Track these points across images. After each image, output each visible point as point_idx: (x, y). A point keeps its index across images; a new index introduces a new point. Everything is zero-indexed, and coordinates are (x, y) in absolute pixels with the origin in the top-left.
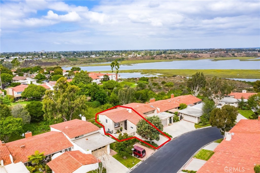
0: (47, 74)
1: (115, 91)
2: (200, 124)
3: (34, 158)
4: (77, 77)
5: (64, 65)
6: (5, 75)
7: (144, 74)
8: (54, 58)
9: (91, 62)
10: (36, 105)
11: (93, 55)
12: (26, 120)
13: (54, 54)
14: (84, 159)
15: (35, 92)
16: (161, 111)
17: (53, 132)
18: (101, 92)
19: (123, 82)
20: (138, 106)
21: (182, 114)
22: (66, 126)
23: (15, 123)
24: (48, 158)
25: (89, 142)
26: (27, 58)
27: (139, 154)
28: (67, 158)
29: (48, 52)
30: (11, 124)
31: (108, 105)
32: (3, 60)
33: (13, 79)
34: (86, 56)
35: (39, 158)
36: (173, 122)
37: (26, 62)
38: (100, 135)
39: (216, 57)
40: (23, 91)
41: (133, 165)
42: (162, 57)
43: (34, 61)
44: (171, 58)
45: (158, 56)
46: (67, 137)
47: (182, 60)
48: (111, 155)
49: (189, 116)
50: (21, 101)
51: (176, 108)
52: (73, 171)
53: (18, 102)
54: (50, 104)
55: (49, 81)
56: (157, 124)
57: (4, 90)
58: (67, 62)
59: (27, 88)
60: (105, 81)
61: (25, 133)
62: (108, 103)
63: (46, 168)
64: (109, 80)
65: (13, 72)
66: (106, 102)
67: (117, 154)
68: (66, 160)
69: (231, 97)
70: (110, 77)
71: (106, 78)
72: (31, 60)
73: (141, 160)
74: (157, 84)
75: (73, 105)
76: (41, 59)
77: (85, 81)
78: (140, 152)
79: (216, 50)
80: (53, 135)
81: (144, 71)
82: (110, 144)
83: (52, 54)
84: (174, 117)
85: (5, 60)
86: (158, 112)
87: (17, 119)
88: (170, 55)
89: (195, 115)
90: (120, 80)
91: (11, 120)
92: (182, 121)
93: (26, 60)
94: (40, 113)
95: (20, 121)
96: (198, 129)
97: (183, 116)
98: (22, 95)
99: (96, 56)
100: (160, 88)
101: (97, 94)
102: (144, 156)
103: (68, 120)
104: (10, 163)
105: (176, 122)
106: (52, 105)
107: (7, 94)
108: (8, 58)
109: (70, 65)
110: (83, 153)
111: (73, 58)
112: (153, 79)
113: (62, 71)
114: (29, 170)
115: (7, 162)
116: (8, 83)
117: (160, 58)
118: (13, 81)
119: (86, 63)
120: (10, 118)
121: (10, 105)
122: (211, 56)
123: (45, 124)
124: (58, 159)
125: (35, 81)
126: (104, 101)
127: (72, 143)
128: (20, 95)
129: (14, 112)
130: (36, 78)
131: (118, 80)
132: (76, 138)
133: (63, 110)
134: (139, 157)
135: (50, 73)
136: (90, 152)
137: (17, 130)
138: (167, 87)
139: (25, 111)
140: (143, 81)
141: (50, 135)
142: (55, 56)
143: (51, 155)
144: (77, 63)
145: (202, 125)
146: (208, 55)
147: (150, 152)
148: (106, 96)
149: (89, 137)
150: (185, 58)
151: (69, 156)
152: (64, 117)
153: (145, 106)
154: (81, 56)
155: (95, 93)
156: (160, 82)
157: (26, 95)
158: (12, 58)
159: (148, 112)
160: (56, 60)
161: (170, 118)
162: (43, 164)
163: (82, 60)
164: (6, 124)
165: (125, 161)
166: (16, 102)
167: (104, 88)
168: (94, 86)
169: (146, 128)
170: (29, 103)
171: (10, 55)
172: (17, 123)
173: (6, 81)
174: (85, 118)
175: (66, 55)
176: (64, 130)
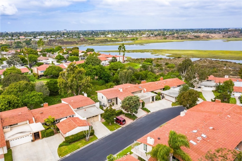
0: (66, 54)
1: (118, 72)
2: (176, 103)
3: (48, 120)
4: (88, 59)
5: (83, 44)
6: (32, 56)
7: (154, 54)
8: (74, 37)
9: (107, 42)
10: (53, 83)
11: (110, 35)
12: (46, 94)
13: (75, 33)
14: (80, 123)
15: (54, 72)
16: (147, 91)
17: (63, 103)
18: (106, 73)
19: (129, 63)
20: (129, 86)
21: (164, 94)
22: (72, 100)
23: (37, 96)
24: (58, 121)
25: (87, 112)
26: (51, 37)
27: (120, 122)
28: (69, 121)
29: (69, 31)
30: (34, 97)
31: (111, 83)
32: (31, 40)
33: (38, 59)
34: (103, 36)
35: (51, 121)
36: (156, 100)
37: (50, 41)
38: (95, 107)
39: (229, 37)
40: (45, 71)
41: (115, 129)
42: (174, 37)
43: (57, 40)
44: (183, 38)
45: (170, 36)
46: (72, 108)
47: (194, 40)
48: (101, 122)
49: (169, 96)
50: (44, 78)
51: (161, 89)
52: (71, 130)
53: (41, 79)
54: (63, 82)
55: (67, 61)
56: (135, 101)
57: (31, 69)
58: (86, 41)
59: (48, 68)
60: (113, 62)
61: (44, 104)
62: (111, 82)
63: (56, 127)
64: (117, 61)
65: (39, 52)
66: (110, 81)
67: (105, 122)
68: (68, 123)
69: (212, 81)
70: (118, 58)
71: (114, 60)
72: (55, 39)
73: (121, 127)
74: (161, 65)
75: (80, 84)
76: (63, 38)
77: (94, 63)
78: (121, 121)
79: (230, 31)
80: (62, 106)
81: (155, 51)
82: (101, 114)
83: (72, 33)
84: (156, 96)
85: (32, 40)
86: (144, 92)
87: (39, 93)
88: (182, 35)
89: (174, 96)
90: (127, 61)
91: (35, 94)
92: (164, 100)
93: (50, 40)
94: (57, 89)
95: (41, 95)
96: (174, 106)
97: (164, 96)
98: (44, 73)
99: (112, 35)
100: (161, 69)
101: (102, 74)
102: (124, 124)
103: (77, 95)
104: (33, 122)
105: (158, 100)
106: (64, 83)
107: (33, 72)
108: (35, 37)
109: (88, 44)
110: (81, 119)
111: (91, 37)
112: (159, 61)
113: (78, 52)
114: (45, 128)
115: (31, 122)
116: (34, 63)
117: (172, 38)
118: (38, 61)
119: (102, 42)
120: (34, 92)
121: (35, 81)
122: (223, 37)
123: (60, 97)
124: (63, 122)
125: (55, 61)
126: (109, 80)
127: (75, 112)
128: (42, 73)
129: (37, 88)
130: (56, 58)
131: (125, 61)
132: (78, 108)
133: (72, 87)
134: (120, 124)
135: (69, 53)
136: (85, 119)
137: (39, 101)
138: (168, 69)
139: (45, 87)
140: (147, 62)
141: (59, 106)
142: (75, 35)
143: (60, 120)
144: (94, 42)
145: (178, 104)
146: (221, 35)
147: (129, 121)
148: (110, 76)
149: (87, 108)
150: (196, 38)
151: (70, 121)
152: (74, 93)
153: (135, 87)
154: (99, 35)
155: (101, 74)
156: (164, 64)
157: (47, 74)
158: (39, 37)
159: (136, 92)
160: (76, 39)
161: (153, 97)
162: (54, 125)
163: (99, 40)
164: (31, 97)
165: (110, 127)
166: (39, 79)
167: (110, 69)
168: (100, 68)
169: (127, 104)
170: (49, 80)
171: (37, 35)
172: (39, 96)
173: (33, 61)
174: (86, 94)
175: (85, 35)
176: (70, 103)
